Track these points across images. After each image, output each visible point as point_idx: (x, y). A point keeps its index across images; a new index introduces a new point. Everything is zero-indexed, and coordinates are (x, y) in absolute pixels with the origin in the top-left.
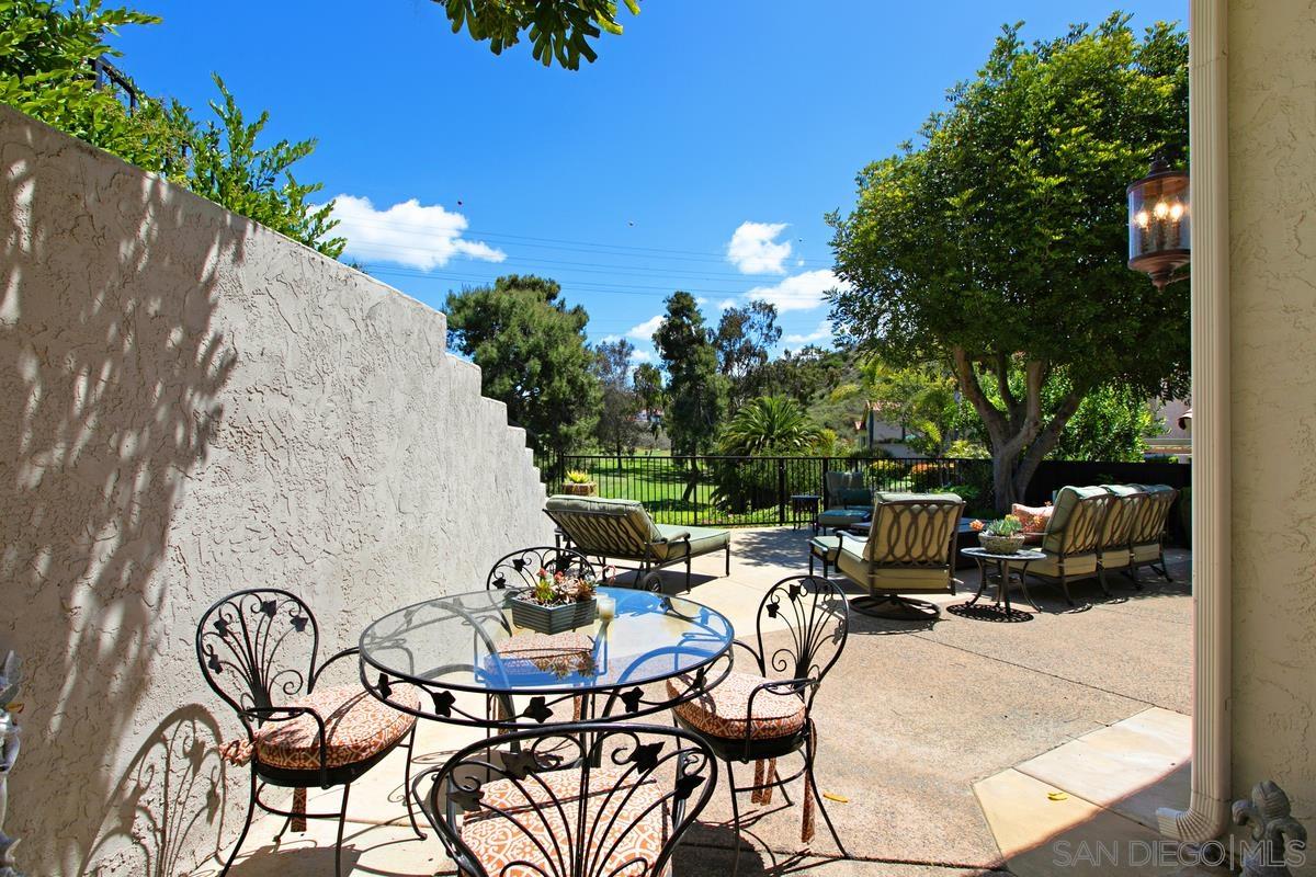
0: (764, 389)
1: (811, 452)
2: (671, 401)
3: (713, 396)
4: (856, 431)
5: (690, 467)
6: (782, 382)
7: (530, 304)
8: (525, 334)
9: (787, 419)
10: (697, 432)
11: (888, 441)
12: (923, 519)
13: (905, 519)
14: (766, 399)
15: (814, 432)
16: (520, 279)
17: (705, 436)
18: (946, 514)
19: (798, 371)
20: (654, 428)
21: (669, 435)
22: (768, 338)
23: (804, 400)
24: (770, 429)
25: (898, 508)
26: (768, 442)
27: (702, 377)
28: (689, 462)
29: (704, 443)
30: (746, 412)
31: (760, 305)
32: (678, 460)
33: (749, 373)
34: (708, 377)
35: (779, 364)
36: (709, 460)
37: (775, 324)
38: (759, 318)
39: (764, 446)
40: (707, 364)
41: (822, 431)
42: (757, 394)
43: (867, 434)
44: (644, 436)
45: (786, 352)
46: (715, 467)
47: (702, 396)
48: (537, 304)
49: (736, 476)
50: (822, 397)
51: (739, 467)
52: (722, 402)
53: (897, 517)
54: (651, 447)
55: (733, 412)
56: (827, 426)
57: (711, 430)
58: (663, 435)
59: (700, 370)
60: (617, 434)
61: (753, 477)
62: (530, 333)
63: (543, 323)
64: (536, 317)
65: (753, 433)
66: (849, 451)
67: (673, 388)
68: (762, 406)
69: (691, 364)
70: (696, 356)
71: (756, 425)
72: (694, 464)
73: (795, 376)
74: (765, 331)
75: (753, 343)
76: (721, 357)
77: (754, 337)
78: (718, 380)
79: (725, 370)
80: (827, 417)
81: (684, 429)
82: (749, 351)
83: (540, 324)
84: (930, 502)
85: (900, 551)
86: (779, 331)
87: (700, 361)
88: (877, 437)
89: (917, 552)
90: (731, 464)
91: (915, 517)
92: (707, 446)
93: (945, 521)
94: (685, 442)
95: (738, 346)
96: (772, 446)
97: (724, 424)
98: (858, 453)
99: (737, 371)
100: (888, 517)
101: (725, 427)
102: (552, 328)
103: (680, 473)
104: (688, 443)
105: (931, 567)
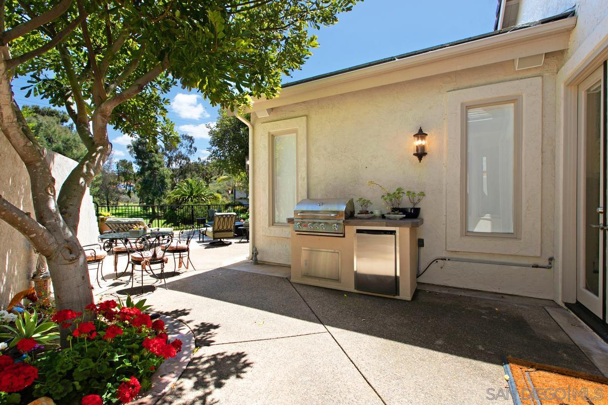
0: (189, 175)
1: (210, 203)
2: (140, 179)
3: (163, 178)
4: (229, 194)
5: (151, 211)
6: (197, 172)
7: (52, 126)
8: (50, 141)
9: (199, 190)
10: (155, 194)
11: (241, 199)
12: (226, 219)
13: (222, 219)
14: (190, 180)
15: (211, 195)
16: (40, 108)
17: (159, 196)
18: (232, 218)
19: (204, 168)
20: (129, 193)
21: (138, 196)
22: (190, 152)
23: (207, 181)
24: (191, 193)
25: (220, 217)
26: (190, 199)
27: (157, 169)
28: (151, 209)
29: (158, 200)
30: (180, 185)
31: (186, 136)
32: (145, 208)
33: (181, 167)
34: (160, 168)
35: (196, 164)
36: (162, 208)
37: (193, 145)
38: (186, 142)
39: (188, 201)
40: (160, 163)
41: (215, 194)
42: (185, 177)
43: (233, 196)
44: (123, 197)
45: (199, 159)
46: (165, 211)
47: (158, 177)
48: (56, 125)
49: (175, 214)
50: (216, 179)
51: (176, 210)
52: (168, 181)
53: (220, 219)
54: (128, 202)
55: (174, 185)
56: (218, 192)
57: (162, 193)
58: (134, 196)
59: (156, 165)
60: (107, 195)
61: (183, 214)
62: (53, 141)
63: (62, 137)
64: (56, 133)
65: (183, 195)
66: (227, 202)
67: (141, 173)
68: (187, 182)
69: (151, 163)
70: (153, 158)
71: (185, 192)
72: (153, 210)
73: (203, 170)
74: (189, 148)
75: (183, 153)
76: (166, 160)
77: (184, 151)
78: (165, 171)
79: (168, 166)
80: (218, 188)
81: (147, 193)
82: (180, 156)
83: (60, 137)
84: (228, 215)
85: (221, 228)
86: (196, 149)
87: (156, 161)
88: (237, 197)
89: (225, 228)
90: (172, 209)
91: (224, 219)
92: (160, 201)
93: (232, 219)
94: (148, 199)
95: (175, 154)
96: (192, 201)
97: (169, 191)
98: (229, 203)
99: (174, 166)
100: (217, 219)
101: (169, 192)
102: (68, 140)
103: (146, 215)
104: (150, 200)
105: (229, 232)
